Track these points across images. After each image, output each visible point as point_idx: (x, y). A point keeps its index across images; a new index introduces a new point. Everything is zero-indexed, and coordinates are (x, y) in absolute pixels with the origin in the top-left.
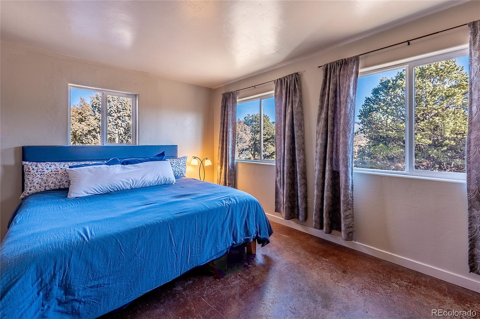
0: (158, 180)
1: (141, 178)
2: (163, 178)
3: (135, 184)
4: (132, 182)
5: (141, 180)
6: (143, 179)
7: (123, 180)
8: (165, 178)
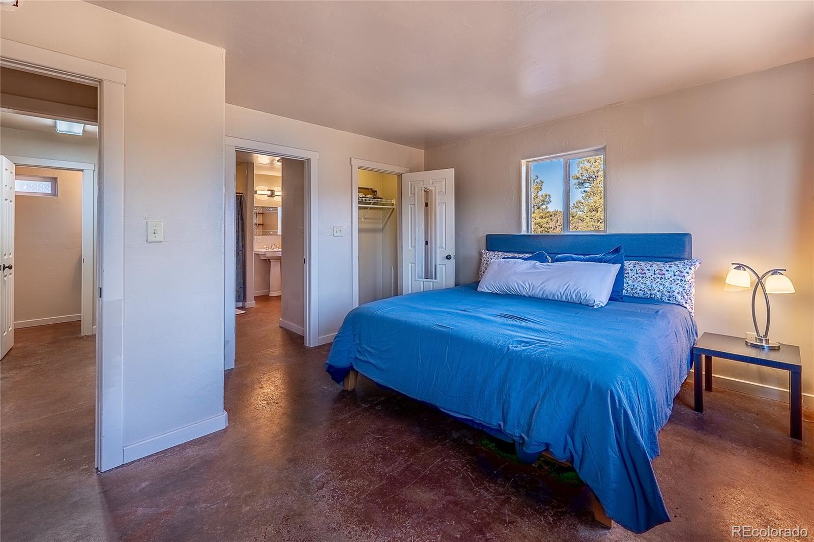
0: (565, 294)
1: (540, 284)
2: (575, 291)
3: (532, 291)
4: (528, 287)
5: (539, 286)
6: (543, 285)
7: (518, 281)
8: (577, 292)
